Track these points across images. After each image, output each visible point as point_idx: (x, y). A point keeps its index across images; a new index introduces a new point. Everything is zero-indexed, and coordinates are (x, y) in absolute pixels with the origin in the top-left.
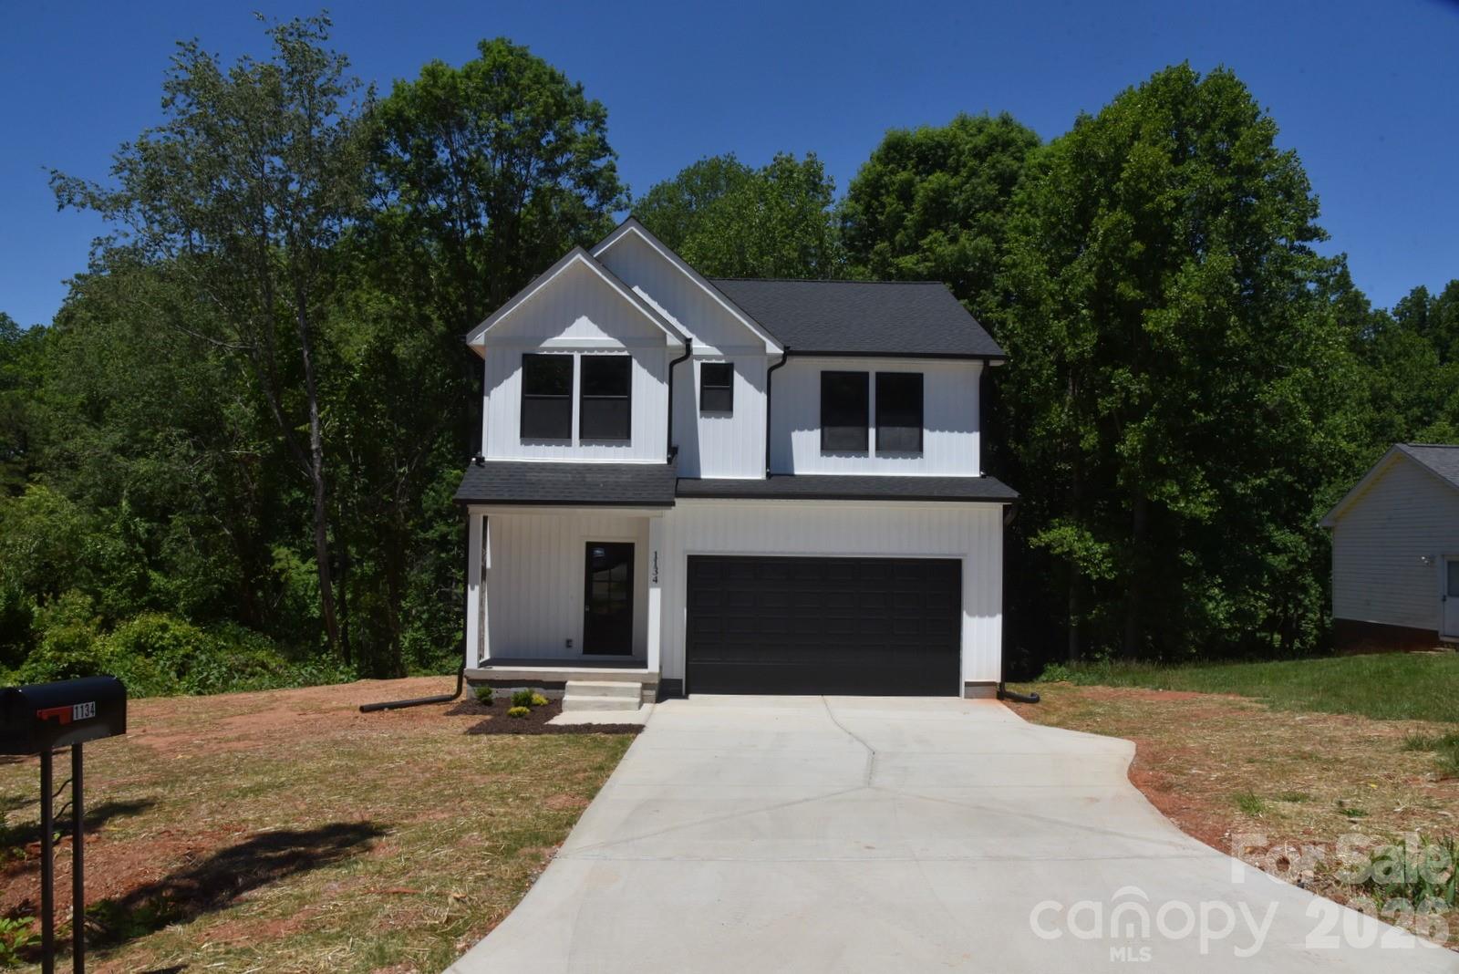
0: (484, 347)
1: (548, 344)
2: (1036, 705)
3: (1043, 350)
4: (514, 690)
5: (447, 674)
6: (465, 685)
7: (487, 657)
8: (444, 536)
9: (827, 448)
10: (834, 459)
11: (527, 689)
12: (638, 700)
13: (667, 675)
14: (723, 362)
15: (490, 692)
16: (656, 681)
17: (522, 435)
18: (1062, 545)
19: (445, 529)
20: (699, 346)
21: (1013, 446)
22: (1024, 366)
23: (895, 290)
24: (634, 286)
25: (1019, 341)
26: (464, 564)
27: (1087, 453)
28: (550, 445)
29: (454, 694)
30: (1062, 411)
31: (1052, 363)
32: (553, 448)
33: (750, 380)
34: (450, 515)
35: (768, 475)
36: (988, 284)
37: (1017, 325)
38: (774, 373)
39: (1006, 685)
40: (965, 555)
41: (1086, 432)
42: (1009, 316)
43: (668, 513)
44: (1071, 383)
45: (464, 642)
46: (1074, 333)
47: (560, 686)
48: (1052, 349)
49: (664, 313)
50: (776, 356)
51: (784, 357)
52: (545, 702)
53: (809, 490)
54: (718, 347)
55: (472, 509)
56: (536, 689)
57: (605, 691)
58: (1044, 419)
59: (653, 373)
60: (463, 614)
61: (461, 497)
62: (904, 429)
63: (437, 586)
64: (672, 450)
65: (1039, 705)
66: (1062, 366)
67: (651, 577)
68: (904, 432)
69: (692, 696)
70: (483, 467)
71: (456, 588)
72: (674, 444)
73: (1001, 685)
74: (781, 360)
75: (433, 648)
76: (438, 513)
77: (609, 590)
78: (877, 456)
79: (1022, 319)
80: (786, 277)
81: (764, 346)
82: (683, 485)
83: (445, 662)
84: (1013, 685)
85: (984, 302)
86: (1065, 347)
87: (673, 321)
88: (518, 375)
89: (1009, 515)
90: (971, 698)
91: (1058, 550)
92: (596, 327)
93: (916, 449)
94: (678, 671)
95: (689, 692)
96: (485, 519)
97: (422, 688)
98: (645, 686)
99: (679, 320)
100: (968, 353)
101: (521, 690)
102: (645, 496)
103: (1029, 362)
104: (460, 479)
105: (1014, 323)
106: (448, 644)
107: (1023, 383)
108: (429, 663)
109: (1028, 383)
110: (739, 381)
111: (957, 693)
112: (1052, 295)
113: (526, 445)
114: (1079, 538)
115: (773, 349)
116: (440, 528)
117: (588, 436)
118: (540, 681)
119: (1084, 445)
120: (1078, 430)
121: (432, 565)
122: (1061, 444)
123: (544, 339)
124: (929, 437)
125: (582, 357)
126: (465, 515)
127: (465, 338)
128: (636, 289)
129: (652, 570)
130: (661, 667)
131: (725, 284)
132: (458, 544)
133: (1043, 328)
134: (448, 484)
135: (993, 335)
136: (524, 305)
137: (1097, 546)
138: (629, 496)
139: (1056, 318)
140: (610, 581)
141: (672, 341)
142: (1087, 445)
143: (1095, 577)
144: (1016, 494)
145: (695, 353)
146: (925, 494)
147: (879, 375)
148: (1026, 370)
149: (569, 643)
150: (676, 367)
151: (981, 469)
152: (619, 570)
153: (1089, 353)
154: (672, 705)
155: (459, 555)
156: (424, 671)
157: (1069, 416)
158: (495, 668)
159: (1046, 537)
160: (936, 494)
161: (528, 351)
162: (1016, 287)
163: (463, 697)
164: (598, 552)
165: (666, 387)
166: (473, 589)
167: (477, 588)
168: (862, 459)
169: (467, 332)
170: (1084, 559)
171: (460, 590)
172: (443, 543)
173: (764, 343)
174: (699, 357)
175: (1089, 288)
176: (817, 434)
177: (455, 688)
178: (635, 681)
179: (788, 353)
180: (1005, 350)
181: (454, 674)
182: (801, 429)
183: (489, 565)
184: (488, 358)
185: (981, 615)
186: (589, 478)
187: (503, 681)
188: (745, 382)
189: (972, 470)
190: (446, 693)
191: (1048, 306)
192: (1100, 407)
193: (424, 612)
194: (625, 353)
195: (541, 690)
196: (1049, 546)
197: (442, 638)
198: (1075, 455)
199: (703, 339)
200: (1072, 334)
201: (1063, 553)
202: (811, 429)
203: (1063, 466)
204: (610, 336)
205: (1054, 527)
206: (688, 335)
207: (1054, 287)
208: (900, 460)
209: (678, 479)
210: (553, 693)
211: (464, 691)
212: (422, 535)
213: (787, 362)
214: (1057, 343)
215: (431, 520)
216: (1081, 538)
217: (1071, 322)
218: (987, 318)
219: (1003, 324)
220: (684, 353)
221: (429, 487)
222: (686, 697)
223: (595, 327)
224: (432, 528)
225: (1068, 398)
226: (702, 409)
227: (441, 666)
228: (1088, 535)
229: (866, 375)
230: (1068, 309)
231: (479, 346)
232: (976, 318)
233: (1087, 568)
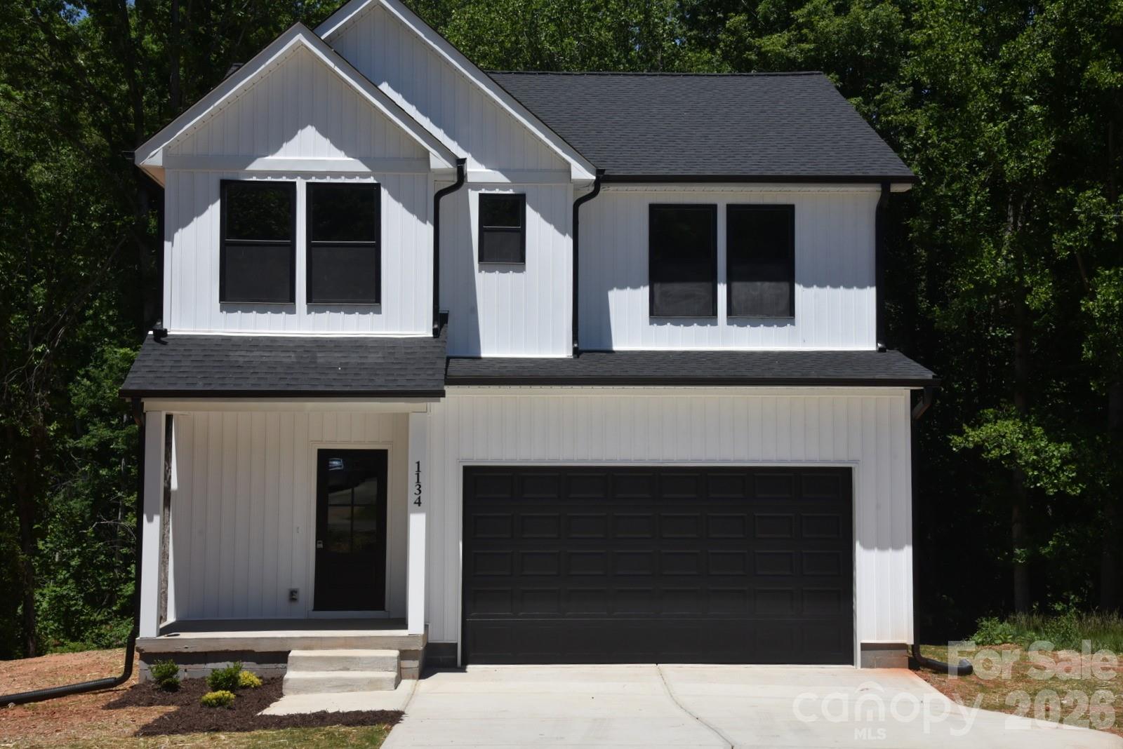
0: (162, 169)
1: (258, 165)
2: (968, 678)
3: (969, 166)
4: (211, 666)
5: (108, 647)
6: (137, 661)
7: (171, 618)
8: (104, 444)
9: (658, 313)
10: (668, 327)
11: (231, 665)
12: (393, 675)
13: (435, 638)
14: (511, 192)
15: (176, 671)
16: (420, 647)
17: (223, 298)
18: (999, 446)
19: (107, 433)
20: (476, 170)
21: (924, 306)
22: (942, 190)
23: (755, 85)
24: (380, 83)
25: (933, 153)
26: (137, 485)
27: (1036, 314)
28: (264, 312)
29: (118, 676)
30: (999, 254)
31: (983, 185)
32: (269, 316)
33: (548, 218)
34: (114, 412)
35: (576, 352)
36: (891, 73)
37: (931, 131)
38: (582, 208)
39: (922, 648)
40: (856, 461)
41: (1034, 284)
42: (920, 118)
43: (435, 407)
44: (1011, 213)
45: (135, 599)
46: (1017, 138)
47: (281, 657)
48: (982, 165)
49: (426, 122)
50: (585, 183)
51: (597, 184)
52: (257, 681)
53: (632, 373)
54: (504, 171)
55: (148, 404)
56: (245, 664)
57: (346, 664)
58: (972, 266)
59: (411, 208)
60: (137, 557)
61: (132, 388)
62: (767, 284)
63: (93, 518)
64: (440, 318)
65: (972, 678)
66: (999, 191)
67: (412, 498)
68: (766, 289)
69: (471, 668)
70: (165, 343)
71: (124, 519)
72: (442, 309)
73: (915, 648)
74: (592, 189)
75: (87, 609)
76: (96, 410)
77: (352, 518)
78: (730, 323)
79: (939, 123)
80: (598, 69)
81: (568, 169)
82: (457, 368)
83: (104, 629)
84: (933, 648)
85: (883, 101)
86: (1005, 162)
87: (439, 134)
88: (215, 210)
89: (920, 405)
90: (871, 667)
91: (995, 453)
92: (328, 141)
93: (785, 312)
94: (451, 632)
95: (466, 662)
96: (169, 418)
97: (70, 669)
98: (404, 655)
99: (446, 132)
100: (859, 174)
101: (222, 666)
102: (402, 384)
103: (948, 185)
104: (131, 361)
105: (928, 128)
106: (111, 603)
107: (940, 216)
108: (80, 632)
109: (948, 215)
110: (533, 220)
111: (849, 660)
112: (985, 86)
113: (229, 311)
114: (1025, 436)
115: (582, 173)
116: (100, 431)
117: (319, 298)
118: (251, 652)
119: (1032, 302)
120: (1022, 281)
121: (86, 487)
122: (995, 302)
123: (252, 159)
124: (804, 295)
125: (308, 184)
126: (138, 414)
127: (132, 155)
128: (385, 87)
129: (412, 488)
130: (426, 627)
131: (511, 79)
132: (126, 454)
133: (970, 134)
134: (111, 367)
135: (897, 148)
136: (220, 109)
137: (1052, 447)
138: (379, 383)
139: (992, 118)
140: (352, 505)
141: (438, 162)
142: (1036, 303)
143: (1051, 492)
144: (929, 375)
145: (470, 179)
146: (797, 375)
147: (731, 208)
148: (946, 196)
149: (293, 595)
150: (444, 200)
151: (879, 340)
152: (366, 489)
153: (1039, 168)
154: (442, 680)
155: (128, 471)
156: (72, 645)
157: (1007, 261)
158: (184, 635)
159: (974, 436)
160: (813, 375)
161: (229, 175)
162: (932, 75)
163: (134, 680)
164: (336, 463)
165: (429, 228)
166: (150, 520)
167: (157, 519)
168: (708, 329)
169: (135, 147)
170: (1034, 466)
171: (131, 522)
172: (103, 454)
173: (569, 164)
174: (476, 186)
175: (1043, 73)
176: (644, 291)
177: (122, 666)
178: (390, 648)
179: (603, 178)
180: (914, 170)
181: (120, 646)
182: (622, 286)
183: (174, 485)
184: (168, 184)
185: (882, 547)
186: (322, 358)
187: (195, 653)
188: (542, 221)
189: (867, 342)
190: (107, 676)
191: (980, 103)
192: (1055, 247)
193: (73, 557)
194: (371, 180)
195: (252, 665)
196: (979, 448)
197: (100, 592)
198: (1018, 316)
199: (480, 159)
200: (1015, 142)
201: (1002, 457)
202: (635, 286)
203: (999, 333)
204: (348, 154)
205: (988, 421)
206: (461, 153)
207: (988, 73)
208: (762, 329)
209: (448, 359)
210: (270, 669)
211: (135, 671)
212: (71, 443)
213: (601, 192)
214: (991, 155)
215: (84, 421)
216: (1028, 436)
217: (1012, 124)
218: (889, 122)
219: (911, 131)
220: (455, 179)
221: (82, 372)
222: (462, 669)
223: (326, 142)
224: (87, 432)
225: (1007, 236)
226: (481, 259)
227: (99, 635)
228: (1038, 431)
229: (713, 208)
230: (1009, 104)
231: (156, 168)
232: (872, 124)
233: (1038, 479)
